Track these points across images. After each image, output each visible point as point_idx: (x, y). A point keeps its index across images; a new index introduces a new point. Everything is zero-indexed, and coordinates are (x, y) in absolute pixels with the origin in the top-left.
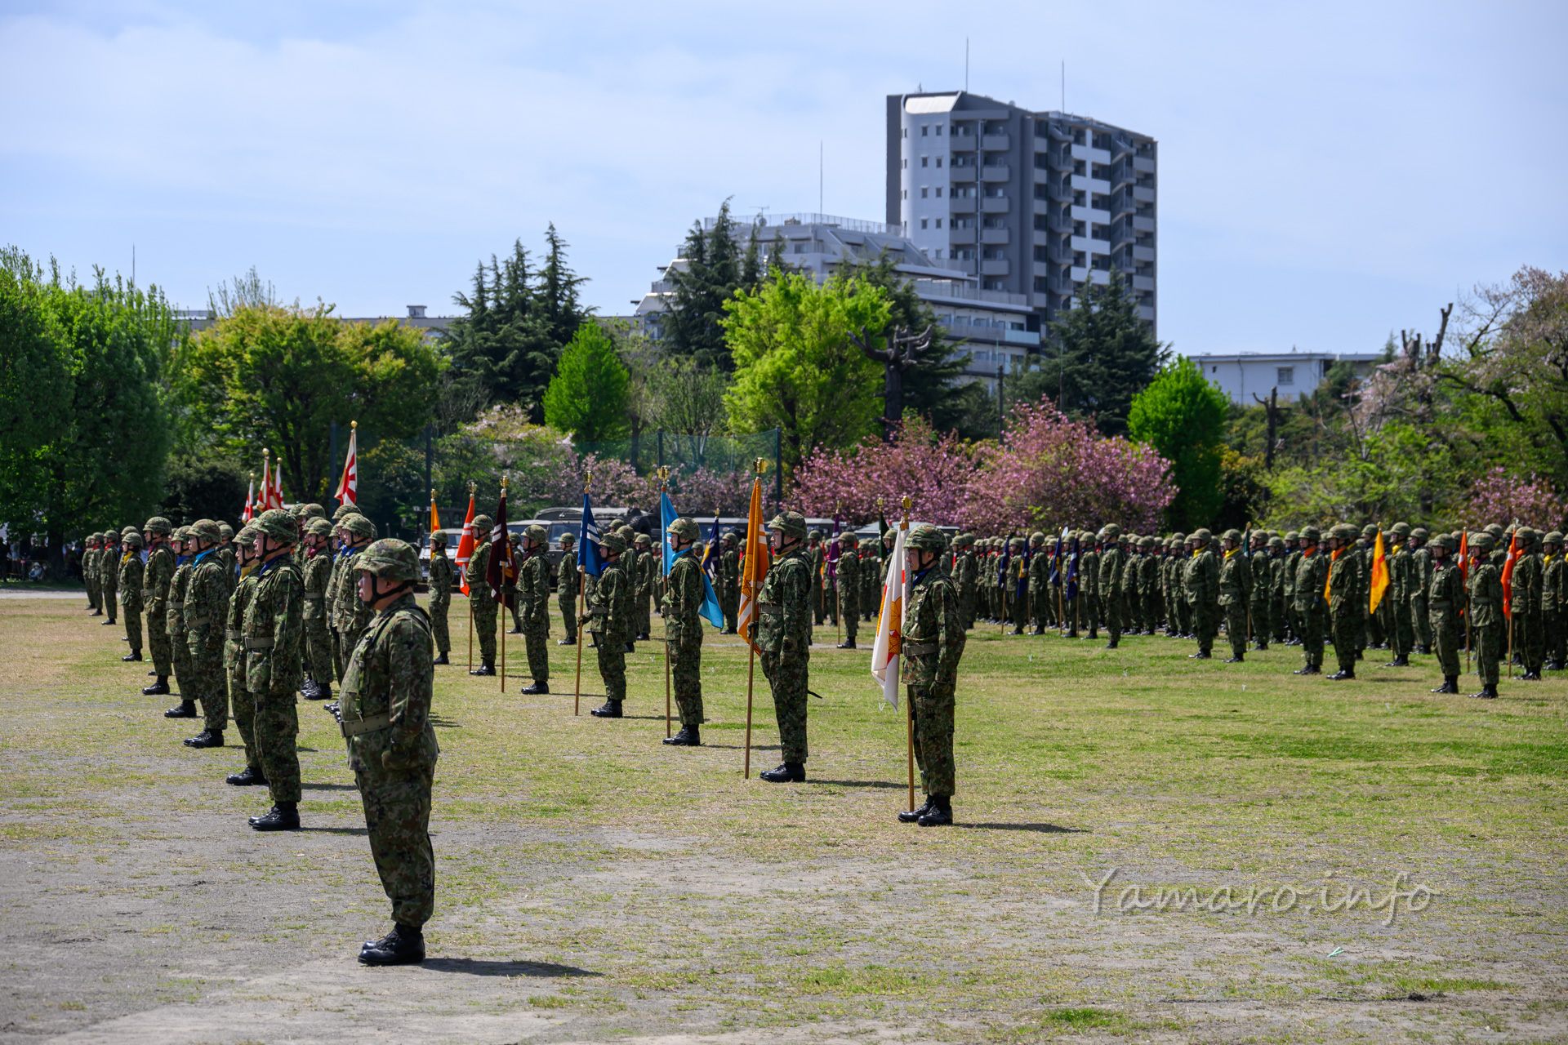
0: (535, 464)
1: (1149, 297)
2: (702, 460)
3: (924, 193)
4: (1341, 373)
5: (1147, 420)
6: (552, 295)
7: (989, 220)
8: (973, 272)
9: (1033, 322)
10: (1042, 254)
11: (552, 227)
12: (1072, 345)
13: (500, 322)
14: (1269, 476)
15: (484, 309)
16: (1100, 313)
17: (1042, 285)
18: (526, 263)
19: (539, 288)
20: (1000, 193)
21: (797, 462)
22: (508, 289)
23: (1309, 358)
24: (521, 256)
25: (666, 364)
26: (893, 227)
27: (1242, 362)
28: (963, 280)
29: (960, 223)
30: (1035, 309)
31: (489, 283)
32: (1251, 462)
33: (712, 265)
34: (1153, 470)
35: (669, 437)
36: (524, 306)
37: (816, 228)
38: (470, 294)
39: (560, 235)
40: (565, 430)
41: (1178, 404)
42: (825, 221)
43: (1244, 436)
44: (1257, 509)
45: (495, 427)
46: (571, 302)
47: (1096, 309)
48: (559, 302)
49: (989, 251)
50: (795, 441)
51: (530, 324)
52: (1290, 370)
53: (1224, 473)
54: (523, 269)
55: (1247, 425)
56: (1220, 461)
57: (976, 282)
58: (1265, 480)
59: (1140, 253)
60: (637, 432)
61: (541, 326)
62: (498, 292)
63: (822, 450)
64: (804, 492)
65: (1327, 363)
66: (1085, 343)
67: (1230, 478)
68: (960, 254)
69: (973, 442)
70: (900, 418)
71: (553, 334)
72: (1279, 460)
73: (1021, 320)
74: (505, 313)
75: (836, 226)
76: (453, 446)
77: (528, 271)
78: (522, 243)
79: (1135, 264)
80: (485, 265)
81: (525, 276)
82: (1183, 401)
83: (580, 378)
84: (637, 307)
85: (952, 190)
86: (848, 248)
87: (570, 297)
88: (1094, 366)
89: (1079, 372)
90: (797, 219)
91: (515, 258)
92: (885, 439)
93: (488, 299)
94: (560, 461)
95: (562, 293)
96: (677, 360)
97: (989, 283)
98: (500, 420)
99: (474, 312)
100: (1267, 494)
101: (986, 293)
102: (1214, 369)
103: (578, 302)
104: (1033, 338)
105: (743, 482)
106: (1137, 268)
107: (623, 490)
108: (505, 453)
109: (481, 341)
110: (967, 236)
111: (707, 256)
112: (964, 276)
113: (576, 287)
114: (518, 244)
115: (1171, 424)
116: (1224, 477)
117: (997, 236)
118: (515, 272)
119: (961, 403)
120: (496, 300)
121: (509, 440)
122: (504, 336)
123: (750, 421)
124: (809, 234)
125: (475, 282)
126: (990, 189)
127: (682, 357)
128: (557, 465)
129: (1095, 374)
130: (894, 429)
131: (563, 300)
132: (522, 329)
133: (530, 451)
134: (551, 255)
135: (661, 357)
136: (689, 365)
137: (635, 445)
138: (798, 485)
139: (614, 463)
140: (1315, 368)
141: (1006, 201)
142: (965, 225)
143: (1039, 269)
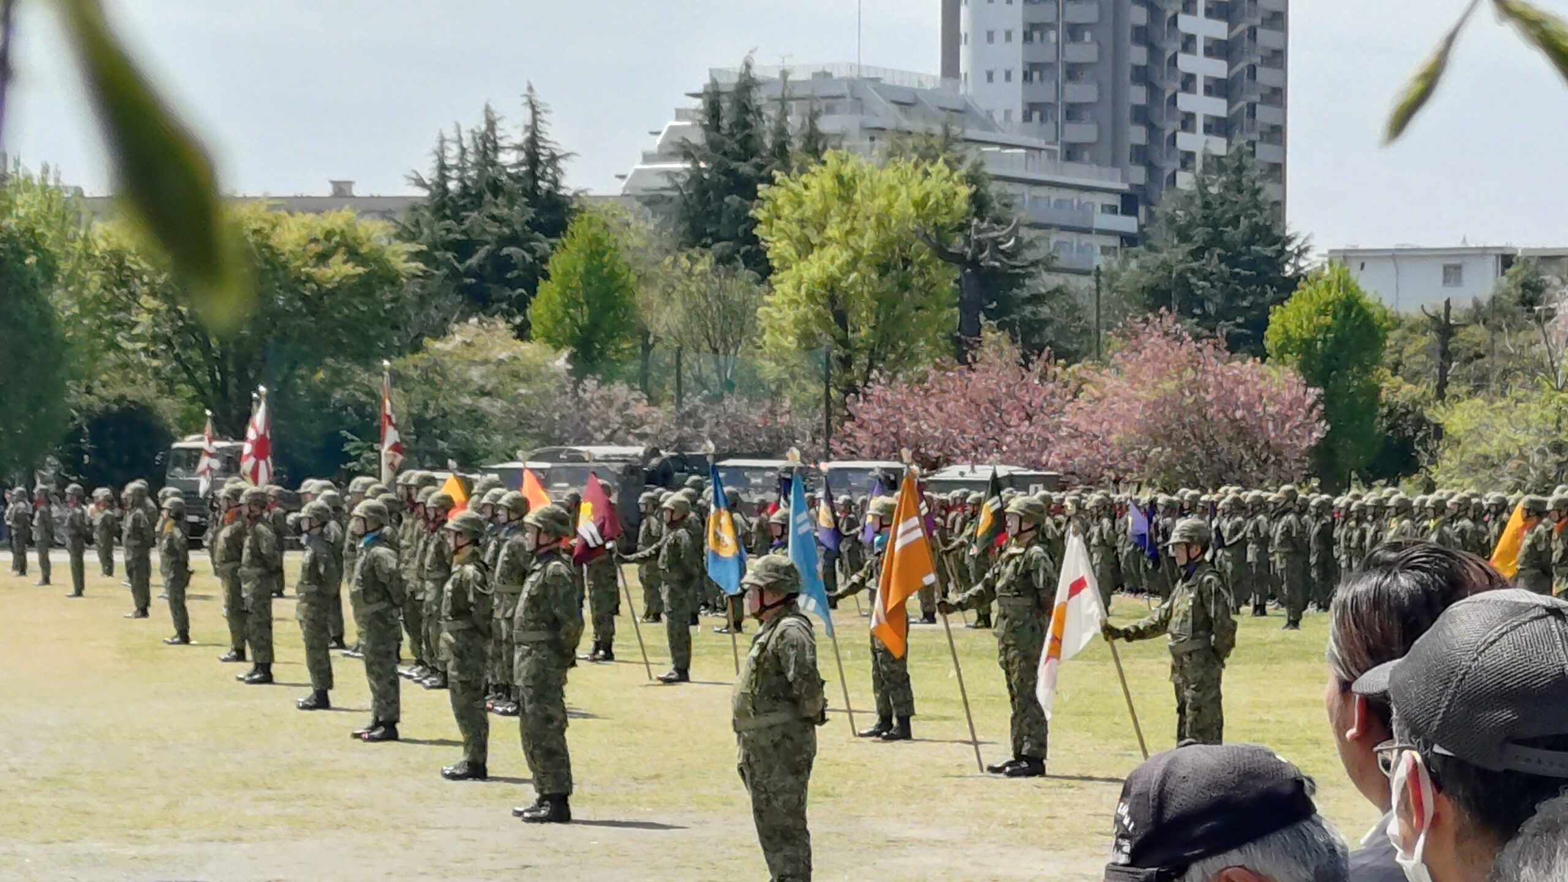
0: (523, 391)
1: (1277, 171)
2: (730, 386)
3: (990, 37)
4: (1525, 272)
5: (1289, 338)
6: (532, 175)
7: (1073, 72)
8: (1053, 139)
9: (1129, 203)
10: (1141, 115)
11: (530, 89)
12: (1184, 236)
13: (464, 208)
14: (1442, 409)
15: (446, 190)
16: (1220, 195)
17: (1141, 155)
18: (498, 134)
19: (512, 166)
20: (1088, 37)
21: (850, 388)
22: (475, 165)
23: (1483, 252)
24: (491, 124)
25: (675, 261)
26: (950, 82)
27: (1397, 257)
28: (1040, 150)
29: (1036, 75)
30: (1132, 186)
31: (452, 159)
32: (1417, 391)
33: (732, 135)
34: (1299, 401)
35: (689, 357)
36: (496, 188)
37: (853, 83)
38: (429, 174)
39: (540, 97)
40: (557, 348)
41: (1329, 319)
42: (864, 75)
43: (1400, 352)
44: (1426, 450)
45: (469, 345)
46: (555, 183)
47: (1214, 190)
48: (540, 183)
49: (1073, 112)
50: (846, 363)
51: (506, 211)
52: (1459, 268)
53: (1383, 405)
54: (495, 142)
55: (1405, 338)
56: (1380, 390)
57: (1055, 152)
58: (1436, 414)
59: (1265, 115)
60: (647, 348)
61: (520, 213)
62: (463, 170)
63: (881, 372)
64: (860, 426)
65: (1507, 260)
66: (1199, 235)
67: (1391, 412)
68: (1036, 116)
69: (1068, 365)
70: (979, 334)
71: (534, 225)
72: (1451, 389)
73: (1116, 201)
74: (472, 197)
75: (877, 80)
76: (416, 367)
77: (501, 143)
78: (493, 107)
79: (1258, 127)
80: (447, 136)
81: (496, 149)
82: (1335, 317)
83: (575, 282)
84: (624, 183)
85: (1025, 34)
86: (895, 108)
87: (553, 176)
88: (1212, 263)
89: (1193, 271)
90: (828, 70)
91: (484, 127)
92: (962, 360)
93: (451, 179)
94: (552, 386)
95: (545, 172)
96: (689, 257)
97: (1072, 153)
98: (478, 335)
99: (432, 196)
100: (1439, 432)
101: (1071, 166)
102: (1363, 266)
103: (564, 182)
104: (1128, 224)
105: (782, 415)
106: (1262, 134)
107: (630, 424)
108: (482, 376)
109: (444, 233)
110: (1045, 92)
111: (725, 123)
112: (1041, 143)
113: (561, 164)
114: (488, 110)
115: (1319, 344)
116: (1385, 410)
117: (1081, 92)
118: (484, 146)
119: (1045, 311)
120: (461, 180)
121: (486, 362)
122: (472, 226)
123: (791, 338)
124: (845, 90)
125: (436, 158)
126: (1074, 32)
127: (695, 253)
128: (547, 391)
129: (1212, 273)
130: (972, 347)
131: (543, 179)
132: (493, 218)
133: (515, 375)
134: (529, 122)
135: (668, 252)
136: (705, 264)
137: (645, 367)
138: (851, 417)
139: (620, 390)
140: (1491, 265)
141: (1094, 48)
142: (1041, 79)
143: (1138, 135)
